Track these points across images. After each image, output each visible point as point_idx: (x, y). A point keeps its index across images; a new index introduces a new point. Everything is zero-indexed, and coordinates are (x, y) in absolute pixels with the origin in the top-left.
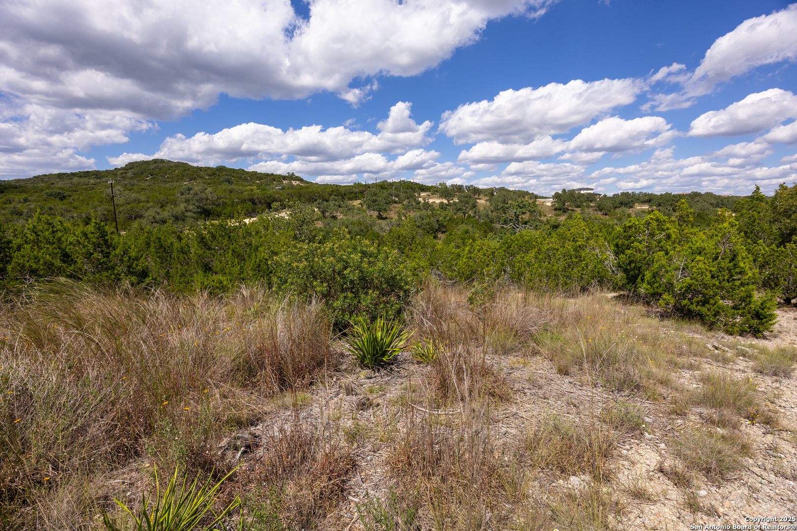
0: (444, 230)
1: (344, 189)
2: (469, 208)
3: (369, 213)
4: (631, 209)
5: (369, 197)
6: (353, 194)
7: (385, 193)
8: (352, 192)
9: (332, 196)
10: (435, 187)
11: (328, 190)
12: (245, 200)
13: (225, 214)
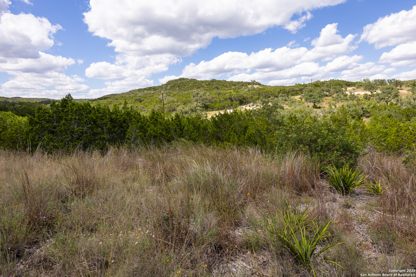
0: (368, 115)
1: (288, 88)
2: (392, 97)
3: (306, 104)
5: (307, 93)
6: (295, 92)
7: (319, 90)
8: (294, 90)
9: (281, 94)
10: (360, 83)
11: (277, 90)
12: (227, 99)
13: (216, 107)
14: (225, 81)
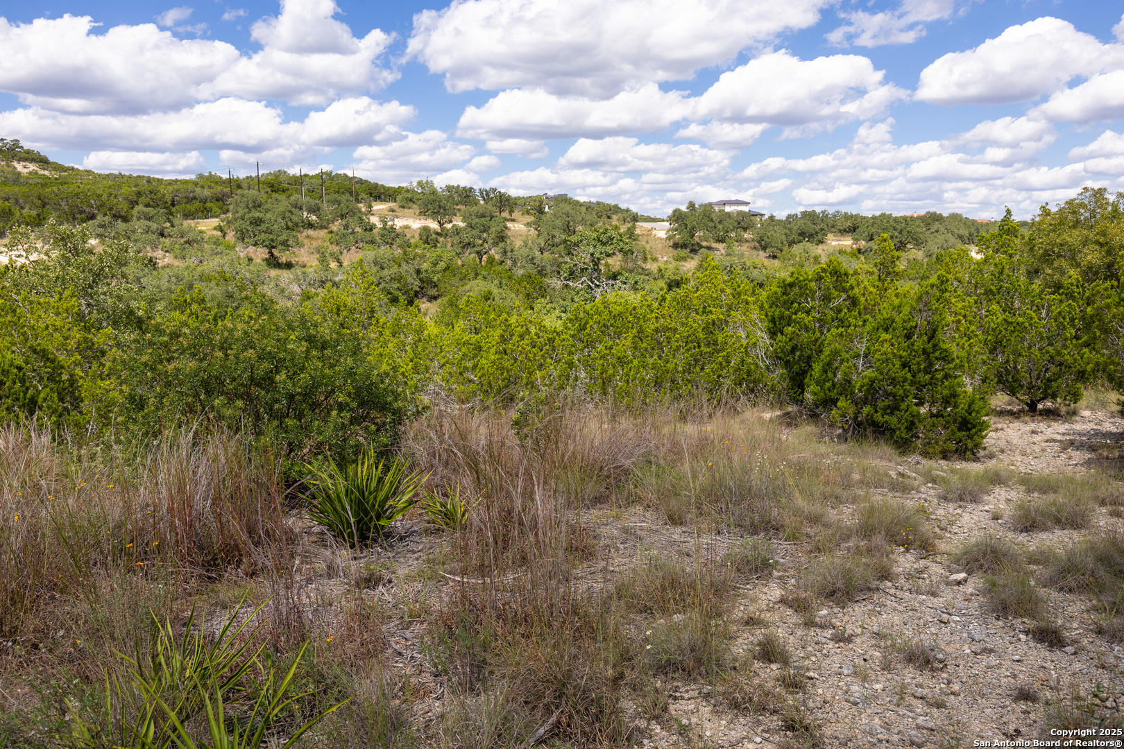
0: (433, 292)
1: (170, 188)
2: (490, 241)
3: (241, 251)
4: (820, 246)
5: (241, 212)
6: (197, 204)
7: (283, 203)
8: (195, 198)
9: (140, 208)
10: (408, 191)
11: (125, 190)
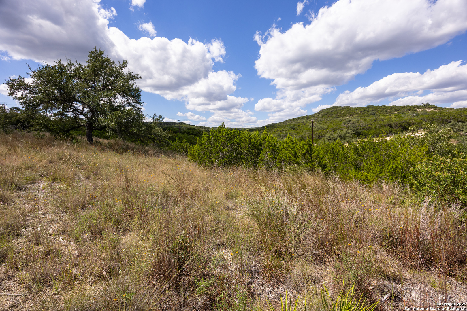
12: (385, 125)
13: (370, 134)
14: (385, 106)
